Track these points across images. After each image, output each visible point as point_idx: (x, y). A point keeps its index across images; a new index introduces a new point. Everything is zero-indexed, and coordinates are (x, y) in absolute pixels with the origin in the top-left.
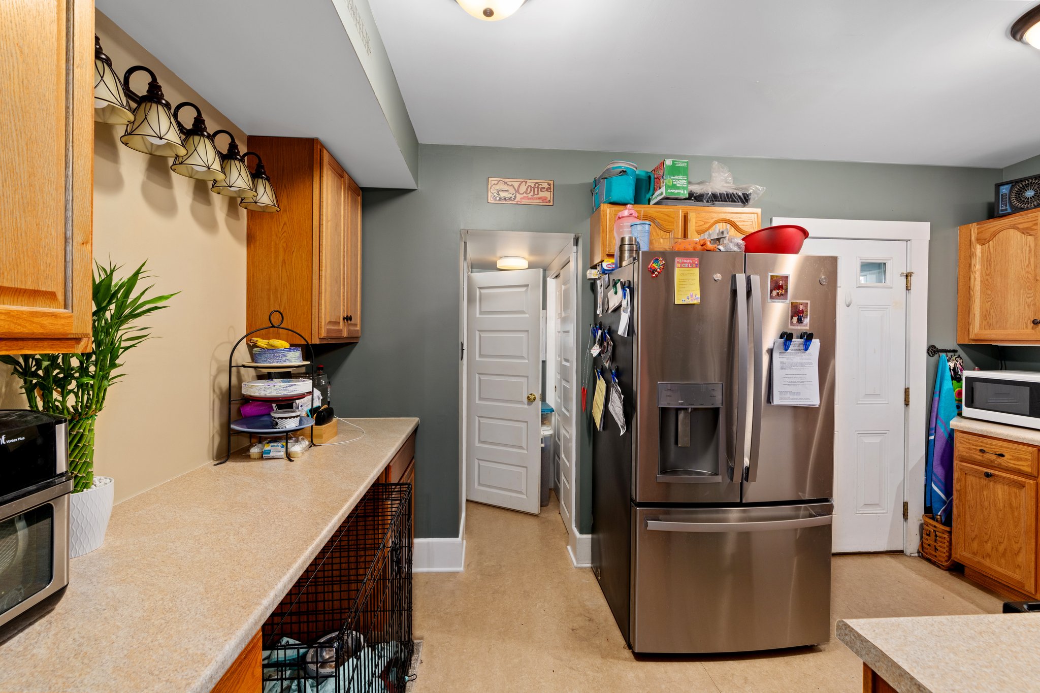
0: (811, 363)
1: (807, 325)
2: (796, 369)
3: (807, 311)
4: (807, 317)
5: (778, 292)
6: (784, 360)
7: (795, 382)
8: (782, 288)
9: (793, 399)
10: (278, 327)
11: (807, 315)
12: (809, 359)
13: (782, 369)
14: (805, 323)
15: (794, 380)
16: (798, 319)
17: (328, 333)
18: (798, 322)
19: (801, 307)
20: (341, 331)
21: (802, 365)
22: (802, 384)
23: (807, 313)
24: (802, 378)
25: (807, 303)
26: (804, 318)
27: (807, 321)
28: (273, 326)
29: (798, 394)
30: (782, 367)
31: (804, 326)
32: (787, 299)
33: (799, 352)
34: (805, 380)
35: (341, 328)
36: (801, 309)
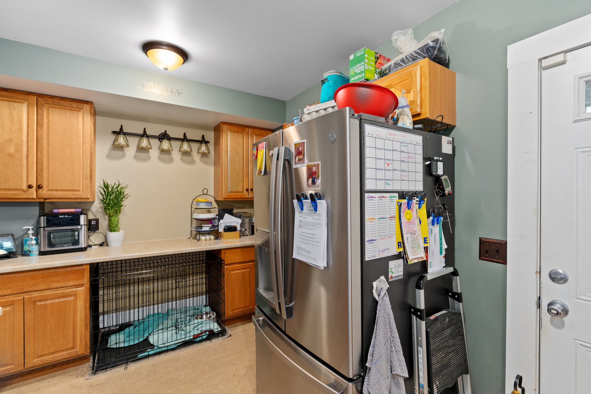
0: (320, 224)
1: (319, 185)
2: (309, 229)
3: (318, 172)
4: (319, 178)
5: (299, 157)
6: (302, 219)
7: (307, 240)
8: (301, 153)
9: (305, 256)
10: (206, 194)
11: (319, 176)
12: (318, 219)
13: (300, 227)
14: (317, 184)
15: (307, 239)
16: (312, 180)
17: (227, 196)
18: (312, 183)
19: (314, 169)
20: (244, 195)
21: (314, 224)
22: (312, 243)
23: (319, 174)
24: (312, 238)
25: (319, 164)
26: (317, 179)
27: (319, 182)
28: (204, 194)
29: (309, 252)
30: (300, 225)
31: (317, 187)
32: (304, 163)
33: (312, 212)
34: (314, 240)
35: (245, 194)
36: (314, 171)
